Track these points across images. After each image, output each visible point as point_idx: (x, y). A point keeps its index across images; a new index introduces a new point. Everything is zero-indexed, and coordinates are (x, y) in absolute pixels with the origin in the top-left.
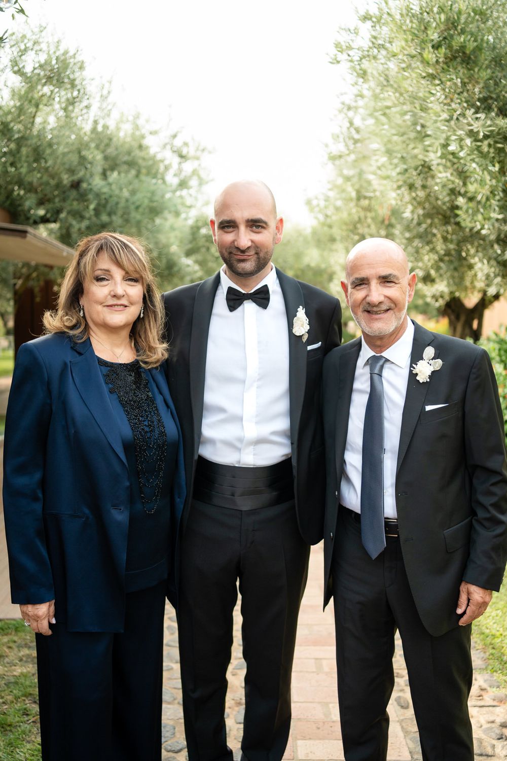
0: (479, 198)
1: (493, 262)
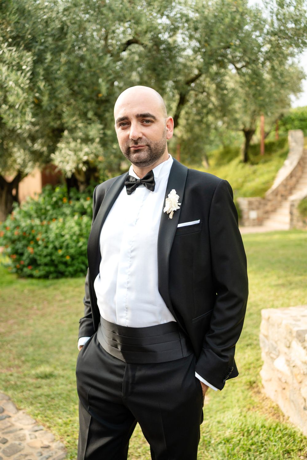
0: (17, 107)
1: (27, 152)
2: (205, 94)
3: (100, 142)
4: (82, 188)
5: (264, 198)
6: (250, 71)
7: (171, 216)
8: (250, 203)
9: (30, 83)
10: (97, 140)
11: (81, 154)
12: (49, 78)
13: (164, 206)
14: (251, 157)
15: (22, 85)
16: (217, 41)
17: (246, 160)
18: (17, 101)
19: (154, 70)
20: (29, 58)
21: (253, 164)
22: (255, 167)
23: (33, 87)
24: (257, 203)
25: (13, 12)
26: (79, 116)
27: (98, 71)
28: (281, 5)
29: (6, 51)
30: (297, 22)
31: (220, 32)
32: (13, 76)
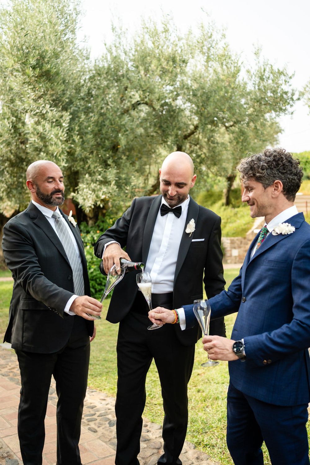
2: (198, 146)
3: (115, 184)
4: (90, 222)
5: (245, 238)
6: (237, 129)
8: (232, 242)
9: (67, 136)
10: (113, 182)
11: (100, 194)
12: (82, 134)
14: (233, 200)
15: (61, 138)
16: (212, 107)
17: (228, 203)
18: (56, 150)
19: (160, 127)
20: (67, 116)
21: (234, 207)
22: (236, 209)
23: (69, 139)
24: (238, 242)
25: (59, 83)
26: (99, 163)
27: (117, 127)
28: (262, 79)
29: (49, 111)
30: (274, 92)
31: (216, 101)
32: (55, 130)
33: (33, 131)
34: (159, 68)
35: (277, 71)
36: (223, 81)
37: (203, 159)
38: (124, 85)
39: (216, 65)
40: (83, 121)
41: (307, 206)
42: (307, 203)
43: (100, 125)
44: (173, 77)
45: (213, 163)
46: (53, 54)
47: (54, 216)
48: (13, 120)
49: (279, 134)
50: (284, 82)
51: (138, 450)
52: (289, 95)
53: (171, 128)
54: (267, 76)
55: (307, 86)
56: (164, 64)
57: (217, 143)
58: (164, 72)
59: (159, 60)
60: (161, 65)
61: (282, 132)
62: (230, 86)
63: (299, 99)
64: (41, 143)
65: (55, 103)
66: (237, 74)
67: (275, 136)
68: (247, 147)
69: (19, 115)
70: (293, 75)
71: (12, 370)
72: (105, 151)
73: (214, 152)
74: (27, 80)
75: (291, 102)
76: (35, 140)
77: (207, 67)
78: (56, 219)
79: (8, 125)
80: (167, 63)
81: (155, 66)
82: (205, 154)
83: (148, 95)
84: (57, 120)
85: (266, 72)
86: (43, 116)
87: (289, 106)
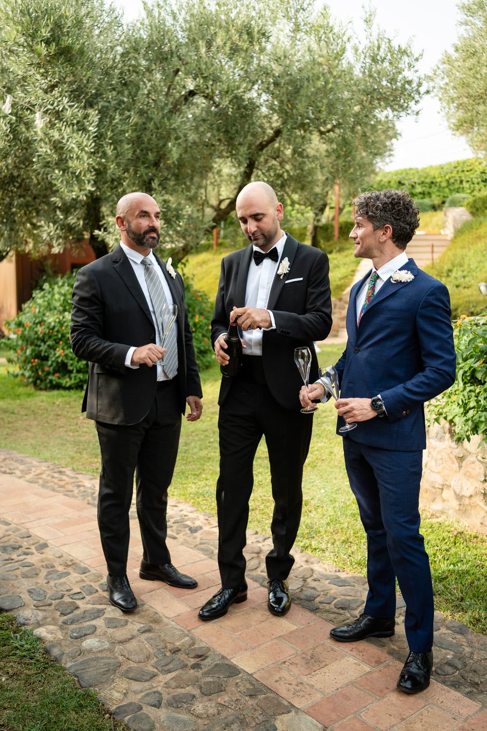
2: (278, 160)
5: (340, 300)
6: (337, 136)
7: (281, 277)
9: (95, 146)
12: (115, 143)
13: (278, 269)
14: (322, 242)
15: (86, 149)
16: (304, 104)
18: (79, 166)
19: (227, 132)
20: (94, 115)
23: (98, 150)
25: (85, 67)
26: (138, 186)
27: (165, 133)
28: (374, 60)
29: (67, 107)
30: (393, 80)
31: (310, 94)
32: (78, 137)
33: (43, 137)
34: (228, 44)
35: (397, 48)
36: (320, 64)
37: (286, 180)
38: (173, 68)
39: (310, 41)
40: (117, 123)
41: (433, 252)
42: (433, 246)
43: (140, 129)
44: (248, 58)
45: (299, 185)
46: (75, 22)
47: (143, 263)
48: (11, 120)
49: (394, 140)
50: (407, 66)
51: (243, 543)
52: (414, 85)
53: (242, 133)
54: (383, 56)
55: (438, 68)
56: (236, 37)
57: (307, 157)
58: (235, 50)
59: (228, 31)
60: (230, 38)
61: (399, 137)
62: (330, 73)
63: (428, 92)
64: (54, 156)
65: (76, 95)
66: (341, 56)
67: (388, 143)
68: (351, 164)
69: (20, 112)
70: (421, 55)
71: (40, 476)
72: (147, 168)
73: (302, 170)
74: (35, 61)
75: (417, 97)
76: (46, 151)
77: (294, 39)
78: (146, 265)
79: (5, 128)
80: (240, 36)
81: (222, 40)
82: (287, 171)
83: (212, 85)
84: (78, 122)
85: (382, 50)
86: (58, 115)
87: (413, 102)
